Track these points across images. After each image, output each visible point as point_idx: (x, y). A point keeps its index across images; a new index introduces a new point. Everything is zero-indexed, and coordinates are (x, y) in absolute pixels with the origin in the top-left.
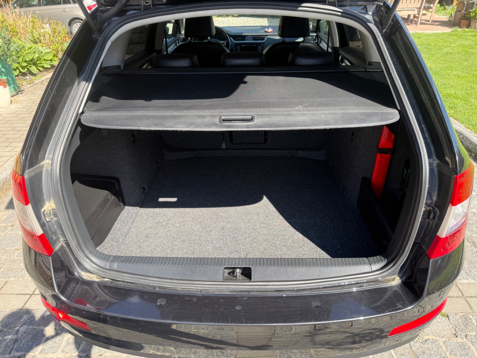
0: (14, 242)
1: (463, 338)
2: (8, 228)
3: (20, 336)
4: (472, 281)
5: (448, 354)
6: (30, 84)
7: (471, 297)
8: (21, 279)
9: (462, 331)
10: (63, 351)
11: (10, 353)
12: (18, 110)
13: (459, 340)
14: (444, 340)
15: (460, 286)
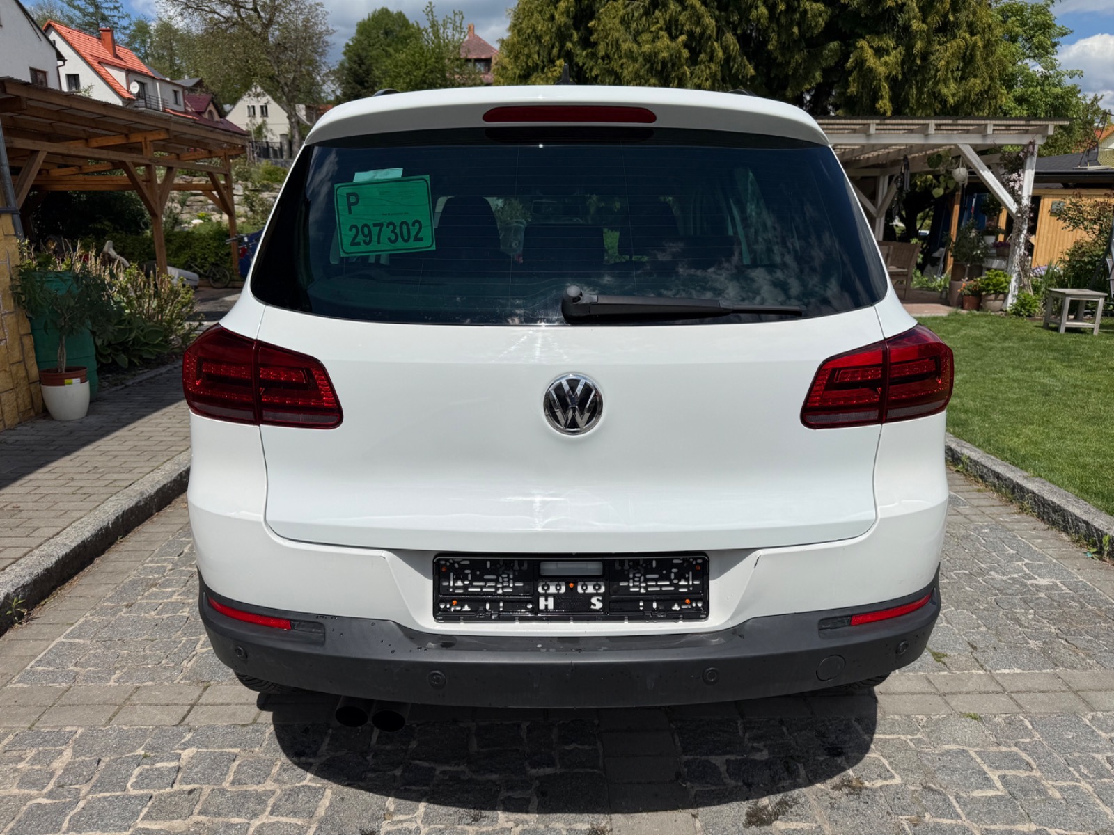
0: (140, 630)
1: (1009, 747)
2: (120, 610)
3: (184, 763)
4: (1018, 671)
5: (986, 768)
6: (116, 385)
7: (1019, 692)
8: (166, 683)
9: (1007, 737)
10: (276, 780)
11: (172, 786)
12: (105, 425)
13: (1004, 749)
14: (976, 749)
15: (998, 678)
